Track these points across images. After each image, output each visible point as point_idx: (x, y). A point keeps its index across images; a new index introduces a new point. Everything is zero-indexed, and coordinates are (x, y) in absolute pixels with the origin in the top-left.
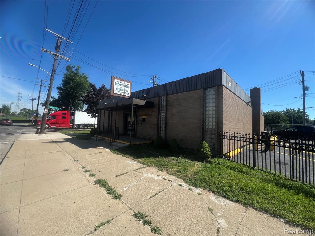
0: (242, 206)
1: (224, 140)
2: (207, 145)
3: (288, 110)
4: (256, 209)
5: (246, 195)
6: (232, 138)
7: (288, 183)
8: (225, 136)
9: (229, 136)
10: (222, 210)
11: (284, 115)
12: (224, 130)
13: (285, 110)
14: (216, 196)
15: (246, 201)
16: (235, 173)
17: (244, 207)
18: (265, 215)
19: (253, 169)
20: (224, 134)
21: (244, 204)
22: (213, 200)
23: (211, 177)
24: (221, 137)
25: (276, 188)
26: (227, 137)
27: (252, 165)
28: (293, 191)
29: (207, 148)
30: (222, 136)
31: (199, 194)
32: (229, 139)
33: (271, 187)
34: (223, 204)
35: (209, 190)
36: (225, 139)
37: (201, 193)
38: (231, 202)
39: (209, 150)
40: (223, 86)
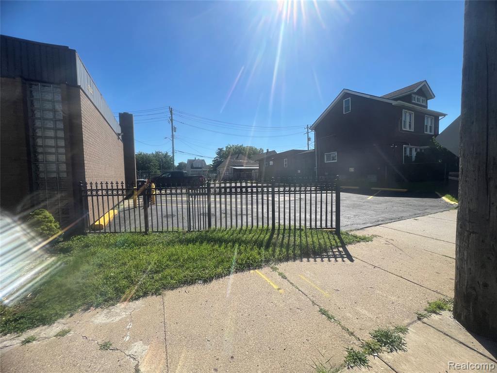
0: (155, 296)
1: (90, 198)
2: (51, 215)
3: (157, 153)
4: (173, 288)
5: (155, 276)
6: (107, 192)
7: (189, 236)
8: (92, 190)
9: (102, 190)
10: (128, 327)
11: (154, 158)
12: (88, 180)
13: (154, 153)
14: (106, 311)
15: (157, 285)
16: (126, 250)
17: (157, 295)
18: (184, 289)
19: (147, 234)
20: (89, 187)
21: (157, 292)
22: (103, 322)
23: (80, 279)
24: (83, 194)
25: (184, 248)
26: (97, 193)
27: (143, 230)
28: (198, 244)
29: (51, 222)
30: (87, 191)
31: (63, 334)
32: (102, 196)
33: (178, 248)
34: (125, 316)
35: (85, 307)
36: (92, 196)
37: (66, 328)
38: (137, 302)
39: (56, 226)
40: (81, 90)
